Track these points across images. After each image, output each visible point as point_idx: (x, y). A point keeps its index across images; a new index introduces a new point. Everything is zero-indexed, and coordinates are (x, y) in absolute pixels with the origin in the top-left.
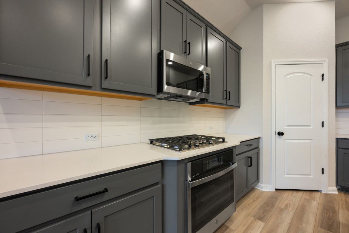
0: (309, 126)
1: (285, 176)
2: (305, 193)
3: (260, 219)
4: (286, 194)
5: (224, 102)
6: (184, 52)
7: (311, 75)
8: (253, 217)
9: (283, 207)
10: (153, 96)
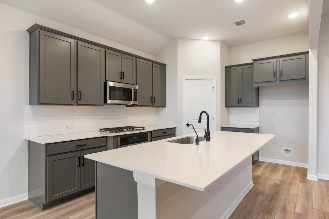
5: (151, 104)
6: (120, 78)
7: (207, 87)
10: (102, 105)
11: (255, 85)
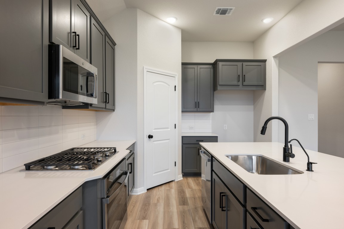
0: (168, 128)
1: (154, 175)
3: (144, 218)
4: (155, 191)
5: (104, 105)
7: (169, 85)
8: (138, 220)
9: (156, 202)
11: (219, 88)
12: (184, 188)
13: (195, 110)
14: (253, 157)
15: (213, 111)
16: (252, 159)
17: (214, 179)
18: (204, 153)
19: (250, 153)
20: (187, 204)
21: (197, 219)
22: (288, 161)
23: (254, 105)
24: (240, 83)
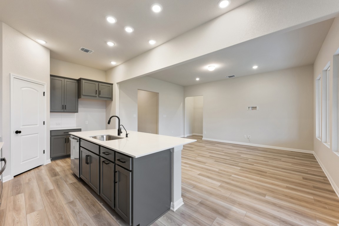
0: (37, 125)
1: (21, 163)
2: (35, 169)
3: (18, 193)
7: (38, 91)
8: (12, 196)
9: (27, 181)
11: (82, 97)
12: (54, 167)
13: (63, 110)
14: (104, 136)
15: (77, 112)
16: (104, 137)
17: (82, 151)
18: (73, 138)
19: (102, 135)
20: (59, 175)
21: (68, 180)
22: (120, 135)
23: (106, 108)
24: (97, 95)
